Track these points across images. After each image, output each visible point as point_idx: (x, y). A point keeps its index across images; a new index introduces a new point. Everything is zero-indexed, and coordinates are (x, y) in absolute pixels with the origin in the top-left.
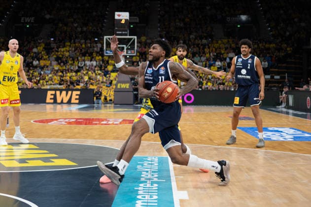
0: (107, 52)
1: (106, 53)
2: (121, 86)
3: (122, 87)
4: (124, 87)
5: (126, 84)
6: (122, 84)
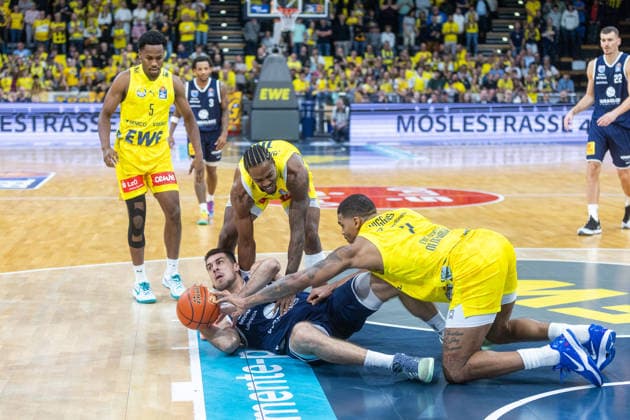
0: (255, 8)
1: (253, 11)
2: (268, 95)
3: (271, 98)
4: (277, 98)
5: (281, 90)
6: (270, 90)
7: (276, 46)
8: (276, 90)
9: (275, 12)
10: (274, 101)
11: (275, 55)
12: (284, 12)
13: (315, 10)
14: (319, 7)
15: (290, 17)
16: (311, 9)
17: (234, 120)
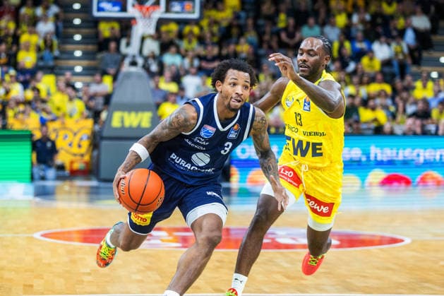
1: (100, 9)
3: (127, 124)
4: (135, 124)
5: (140, 114)
6: (126, 115)
7: (134, 56)
8: (133, 114)
9: (132, 11)
10: (131, 128)
11: (133, 69)
12: (141, 10)
13: (183, 8)
14: (188, 5)
15: (150, 17)
16: (177, 7)
17: (82, 155)
